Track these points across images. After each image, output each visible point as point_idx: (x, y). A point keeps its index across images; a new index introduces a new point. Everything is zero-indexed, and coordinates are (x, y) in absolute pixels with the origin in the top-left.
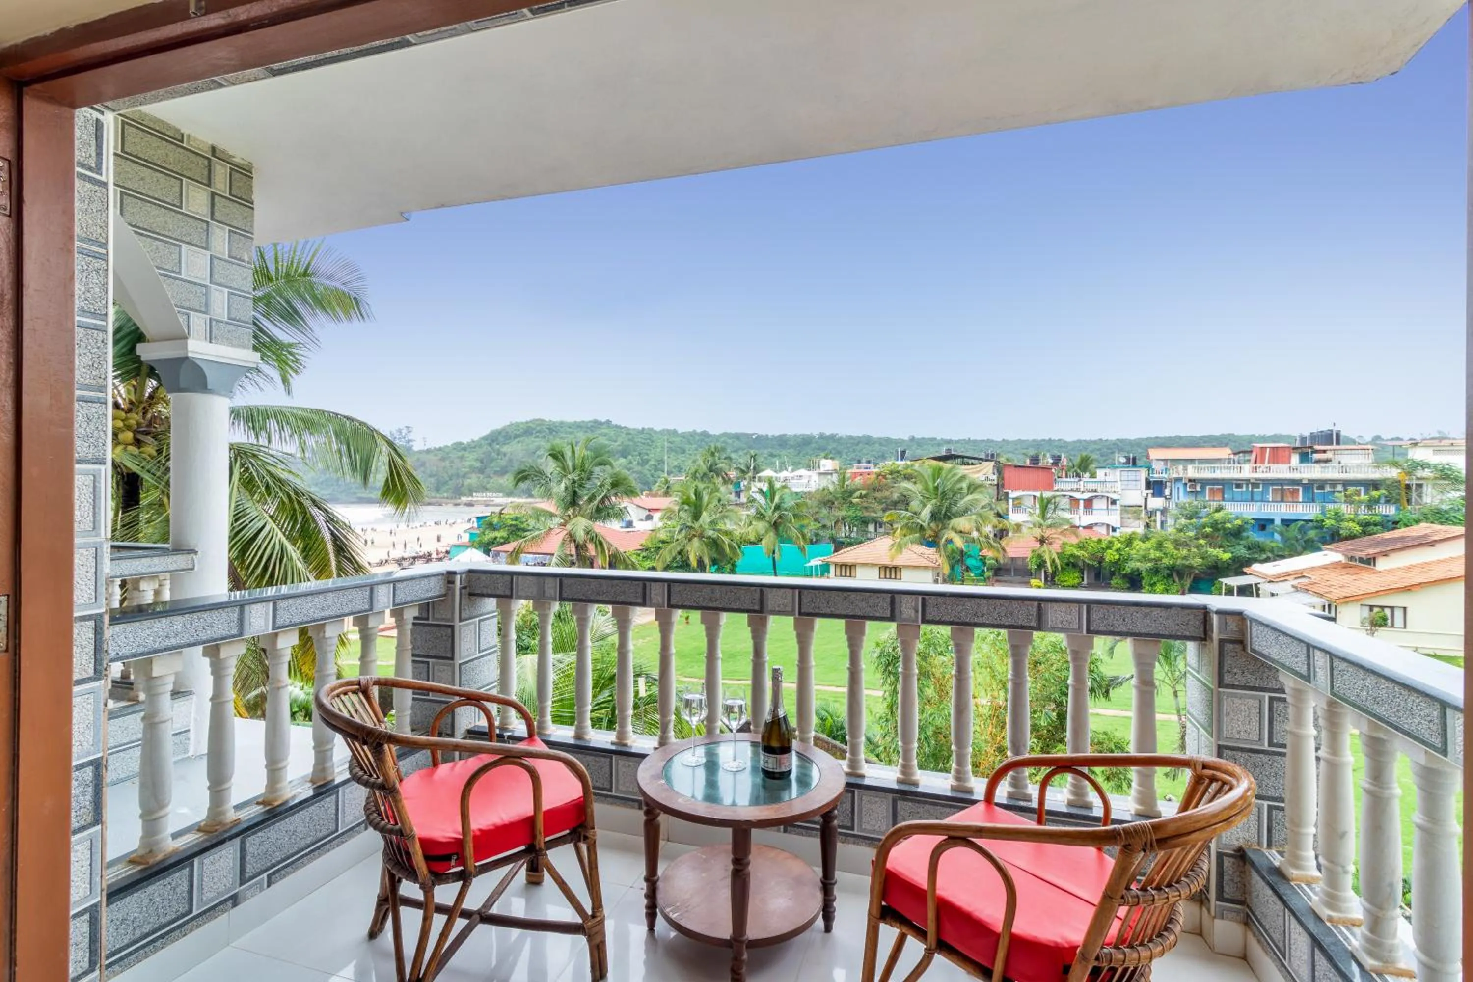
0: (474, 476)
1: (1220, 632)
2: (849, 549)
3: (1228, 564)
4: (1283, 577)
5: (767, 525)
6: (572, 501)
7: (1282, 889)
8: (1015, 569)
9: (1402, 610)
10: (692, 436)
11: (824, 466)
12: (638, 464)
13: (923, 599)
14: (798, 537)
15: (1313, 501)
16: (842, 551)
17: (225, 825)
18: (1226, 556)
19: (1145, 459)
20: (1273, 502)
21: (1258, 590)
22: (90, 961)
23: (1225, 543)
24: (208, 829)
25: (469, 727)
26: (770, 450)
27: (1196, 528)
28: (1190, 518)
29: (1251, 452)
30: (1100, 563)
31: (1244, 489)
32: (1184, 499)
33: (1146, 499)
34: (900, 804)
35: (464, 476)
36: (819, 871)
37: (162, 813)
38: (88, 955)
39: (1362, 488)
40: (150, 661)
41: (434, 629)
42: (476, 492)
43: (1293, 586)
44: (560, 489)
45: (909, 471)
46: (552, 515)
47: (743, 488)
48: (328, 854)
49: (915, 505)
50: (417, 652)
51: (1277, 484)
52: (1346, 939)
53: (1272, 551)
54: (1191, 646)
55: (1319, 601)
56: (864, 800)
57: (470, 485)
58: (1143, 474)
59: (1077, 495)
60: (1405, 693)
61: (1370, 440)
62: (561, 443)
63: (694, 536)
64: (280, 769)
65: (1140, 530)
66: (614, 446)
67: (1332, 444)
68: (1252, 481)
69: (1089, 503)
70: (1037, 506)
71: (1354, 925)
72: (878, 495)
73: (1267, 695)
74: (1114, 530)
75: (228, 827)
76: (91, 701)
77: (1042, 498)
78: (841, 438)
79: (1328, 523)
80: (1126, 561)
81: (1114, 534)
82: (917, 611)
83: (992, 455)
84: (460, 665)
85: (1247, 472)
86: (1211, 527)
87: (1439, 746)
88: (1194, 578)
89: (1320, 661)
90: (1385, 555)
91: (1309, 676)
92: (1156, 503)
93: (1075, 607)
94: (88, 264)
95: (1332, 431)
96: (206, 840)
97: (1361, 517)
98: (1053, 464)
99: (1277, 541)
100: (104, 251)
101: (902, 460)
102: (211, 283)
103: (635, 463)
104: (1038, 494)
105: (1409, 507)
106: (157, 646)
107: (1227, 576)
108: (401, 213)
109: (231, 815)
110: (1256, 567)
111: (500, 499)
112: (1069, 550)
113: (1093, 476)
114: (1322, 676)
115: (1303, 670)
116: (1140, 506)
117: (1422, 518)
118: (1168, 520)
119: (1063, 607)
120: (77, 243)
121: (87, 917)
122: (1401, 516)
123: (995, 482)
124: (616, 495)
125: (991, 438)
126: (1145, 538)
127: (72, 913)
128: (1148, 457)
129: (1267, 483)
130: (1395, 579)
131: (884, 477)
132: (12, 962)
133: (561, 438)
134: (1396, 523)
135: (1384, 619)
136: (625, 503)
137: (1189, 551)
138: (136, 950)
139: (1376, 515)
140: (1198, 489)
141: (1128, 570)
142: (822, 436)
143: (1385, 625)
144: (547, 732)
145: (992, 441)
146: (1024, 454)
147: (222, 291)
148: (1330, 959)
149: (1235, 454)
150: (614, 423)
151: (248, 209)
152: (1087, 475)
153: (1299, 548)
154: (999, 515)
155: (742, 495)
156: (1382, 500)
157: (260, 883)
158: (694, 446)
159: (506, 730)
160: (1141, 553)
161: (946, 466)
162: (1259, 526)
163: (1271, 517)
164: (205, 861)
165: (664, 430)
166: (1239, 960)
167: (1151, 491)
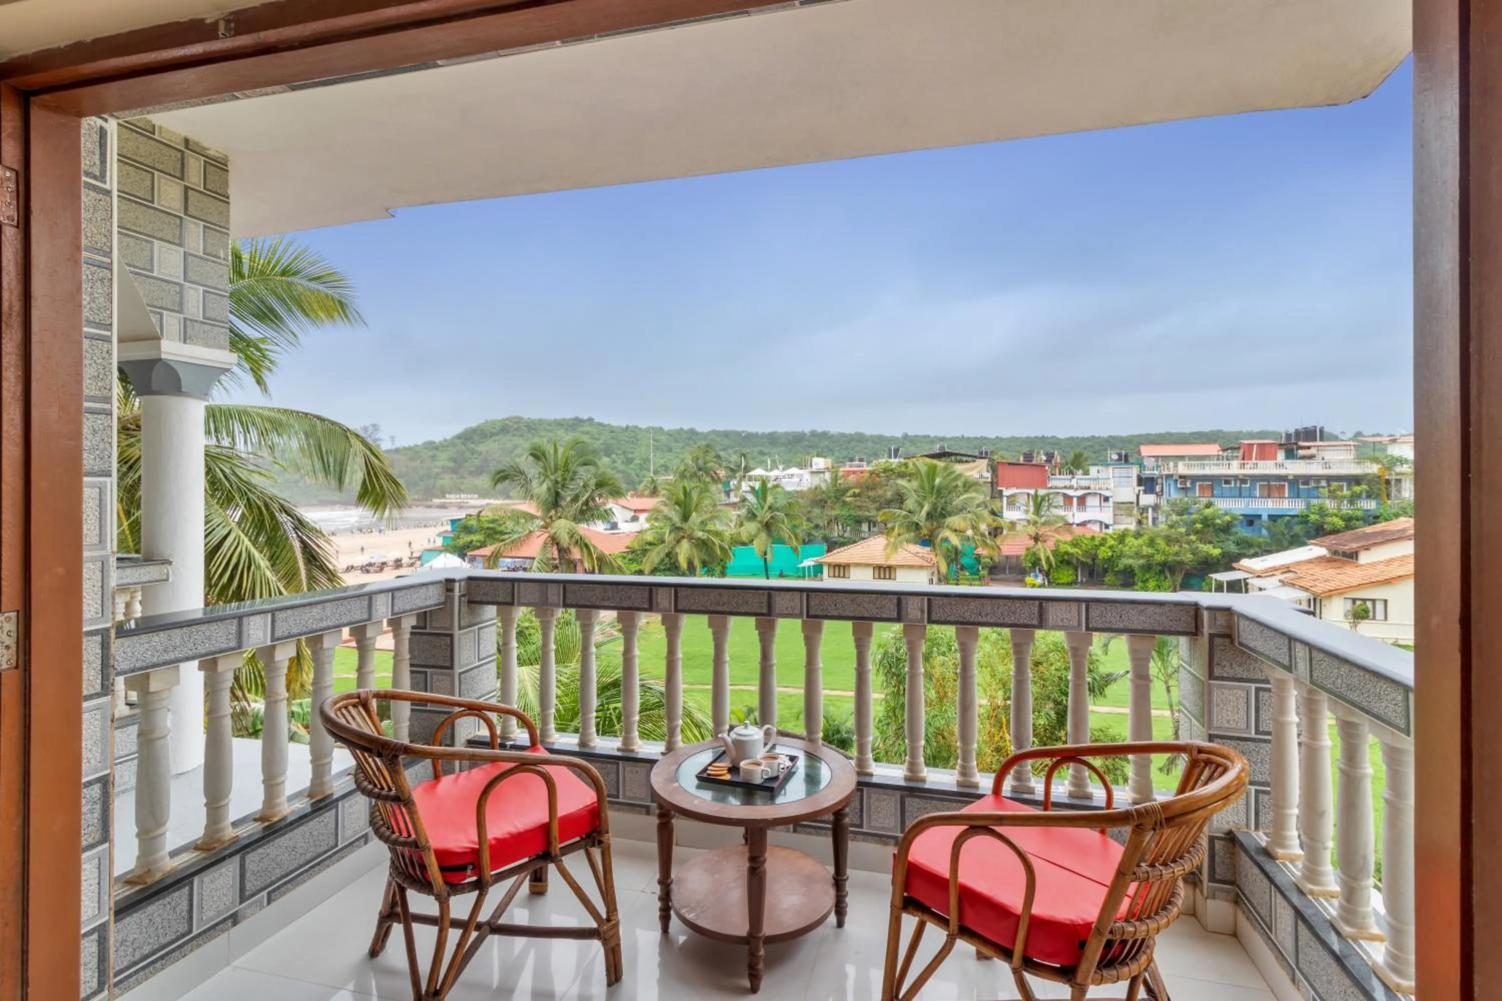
0: (446, 476)
1: (1210, 628)
2: (842, 549)
3: (1218, 560)
4: (1270, 572)
5: (759, 525)
6: (554, 502)
7: (1268, 867)
8: (1010, 568)
9: (1383, 603)
10: (679, 434)
11: (816, 464)
12: (623, 463)
13: (929, 600)
14: (790, 537)
15: (1298, 497)
16: (835, 551)
17: (224, 842)
18: (1216, 552)
19: (1136, 455)
20: (1260, 497)
21: (1246, 584)
22: (99, 981)
23: (1215, 540)
24: (206, 847)
25: (470, 737)
26: (760, 448)
27: (1186, 524)
28: (1181, 515)
29: (1239, 448)
30: (1093, 560)
31: (1233, 485)
32: (1175, 495)
33: (1138, 496)
34: (908, 801)
35: (437, 476)
36: (831, 869)
37: (160, 832)
38: (96, 975)
39: (1345, 484)
40: (147, 676)
41: (432, 638)
42: (449, 493)
43: (1280, 581)
44: (542, 489)
45: (903, 469)
46: (533, 517)
47: (732, 487)
48: (328, 870)
49: (910, 503)
50: (415, 662)
51: (1264, 481)
52: (1326, 909)
53: (1259, 546)
54: (1183, 641)
55: (1304, 595)
56: (872, 798)
57: (442, 486)
58: (1135, 471)
59: (1070, 493)
60: (1375, 680)
61: (1351, 436)
62: (543, 441)
63: (683, 537)
64: (278, 784)
65: (1133, 527)
66: (597, 444)
67: (1315, 440)
68: (1241, 477)
69: (1082, 500)
70: (1031, 504)
71: (1332, 897)
72: (871, 494)
73: (1253, 686)
74: (1107, 527)
75: (226, 845)
76: (98, 717)
77: (1036, 496)
78: (833, 436)
79: (1313, 517)
80: (1119, 557)
81: (1107, 531)
82: (923, 612)
83: (986, 453)
84: (460, 674)
85: (1235, 468)
86: (1202, 523)
87: (1403, 727)
88: (1185, 574)
89: (1301, 652)
90: (1367, 549)
91: (1291, 666)
92: (1148, 500)
93: (1074, 606)
94: (93, 274)
95: (1315, 427)
96: (204, 859)
97: (1344, 512)
98: (1046, 461)
99: (1264, 537)
100: (109, 261)
101: (895, 457)
102: (185, 280)
103: (619, 462)
104: (1032, 492)
105: (1389, 502)
106: (155, 660)
107: (1217, 572)
108: (387, 210)
109: (230, 833)
110: (1245, 562)
111: (476, 501)
112: (1064, 548)
113: (1086, 473)
114: (1302, 666)
115: (1286, 662)
116: (1132, 503)
117: (1401, 512)
118: (1160, 517)
119: (1063, 606)
120: (84, 254)
121: (95, 936)
122: (1381, 511)
123: (990, 480)
124: (600, 496)
125: (984, 435)
126: (1138, 535)
127: (83, 931)
128: (1139, 453)
129: (1255, 478)
130: (1376, 572)
131: (878, 475)
132: (25, 982)
133: (540, 436)
134: (1376, 517)
135: (1366, 611)
136: (611, 504)
137: (1181, 546)
138: (136, 972)
139: (1358, 510)
140: (1188, 485)
141: (1121, 567)
142: (813, 434)
143: (1367, 617)
144: (551, 740)
145: (986, 438)
146: (1018, 451)
147: (196, 290)
148: (1311, 928)
149: (1224, 450)
150: (597, 420)
151: (223, 204)
152: (1081, 471)
153: (1285, 543)
154: (993, 513)
155: (732, 494)
156: (1364, 495)
157: (260, 901)
158: (681, 445)
159: (509, 739)
160: (1134, 549)
161: (940, 464)
162: (1248, 521)
163: (1259, 513)
164: (205, 880)
165: (649, 428)
166: (1229, 937)
167: (1142, 488)
